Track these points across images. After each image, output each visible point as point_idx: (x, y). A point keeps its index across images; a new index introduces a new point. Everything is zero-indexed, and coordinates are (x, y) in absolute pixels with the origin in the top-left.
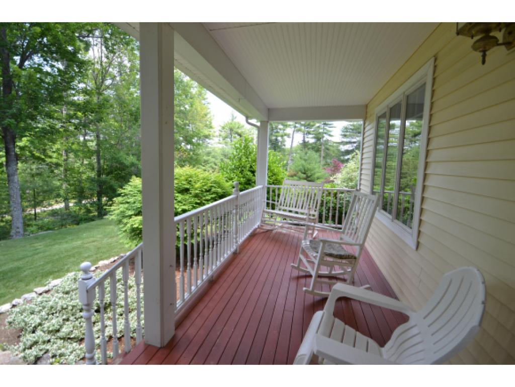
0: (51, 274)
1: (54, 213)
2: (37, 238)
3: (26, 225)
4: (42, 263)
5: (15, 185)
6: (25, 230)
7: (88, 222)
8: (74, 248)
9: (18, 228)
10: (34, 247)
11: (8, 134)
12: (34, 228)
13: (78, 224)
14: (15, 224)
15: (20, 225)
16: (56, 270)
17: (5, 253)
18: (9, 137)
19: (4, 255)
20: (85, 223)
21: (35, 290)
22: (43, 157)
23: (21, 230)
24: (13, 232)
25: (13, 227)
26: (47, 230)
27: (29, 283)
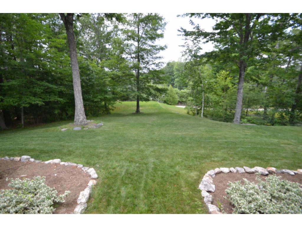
0: (255, 159)
1: (258, 114)
2: (246, 127)
3: (242, 117)
4: (249, 147)
5: (241, 94)
6: (241, 120)
7: (282, 125)
8: (272, 144)
9: (237, 118)
10: (244, 132)
11: (242, 65)
12: (245, 120)
13: (273, 125)
14: (236, 116)
15: (239, 117)
16: (259, 157)
17: (230, 131)
18: (242, 68)
19: (229, 132)
20: (278, 125)
21: (244, 167)
22: (257, 79)
23: (239, 120)
24: (234, 120)
25: (235, 117)
26: (252, 123)
27: (241, 159)
